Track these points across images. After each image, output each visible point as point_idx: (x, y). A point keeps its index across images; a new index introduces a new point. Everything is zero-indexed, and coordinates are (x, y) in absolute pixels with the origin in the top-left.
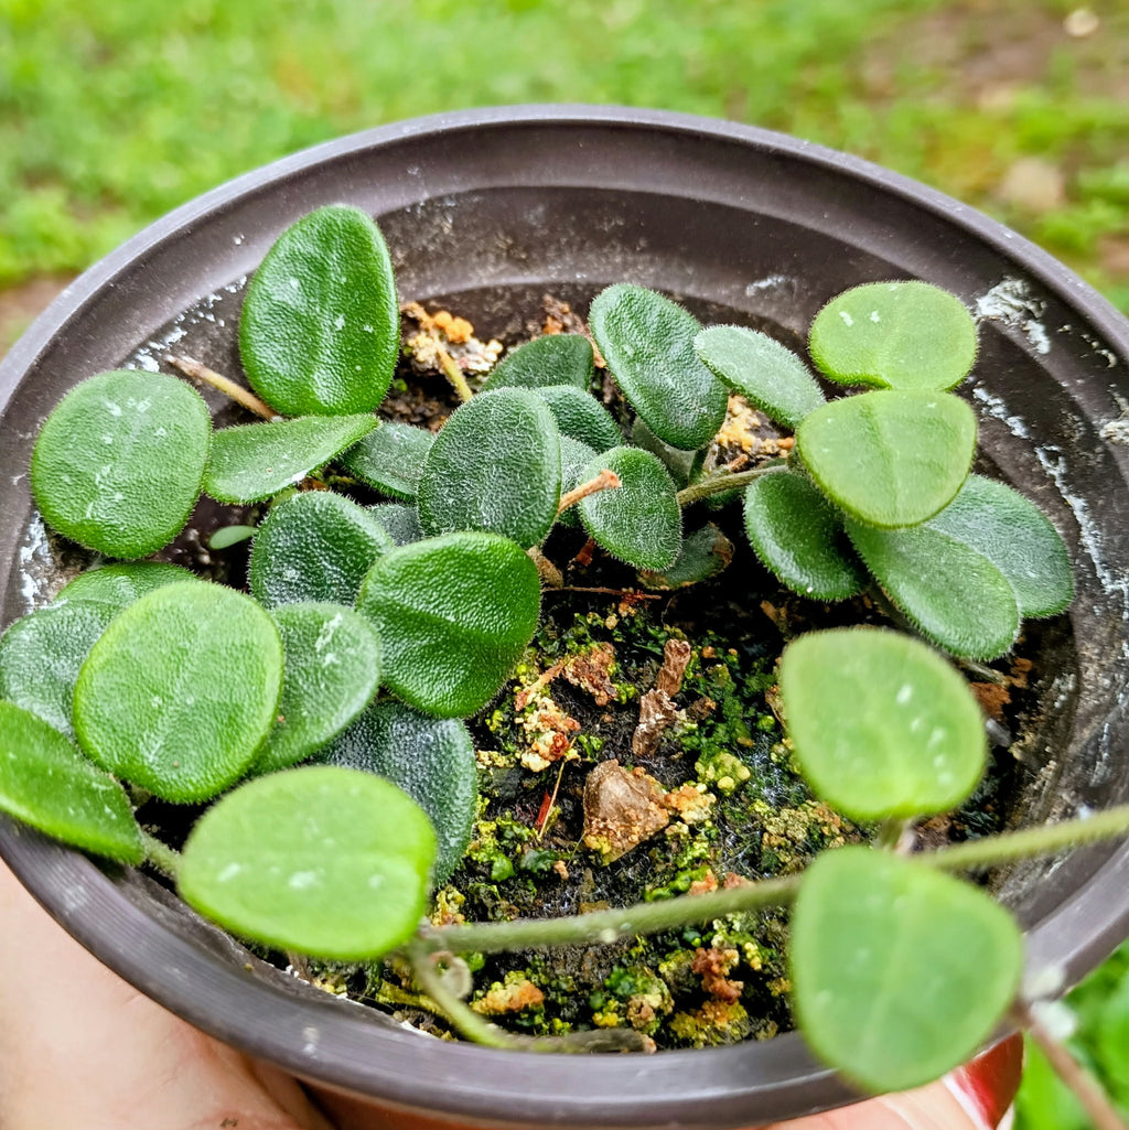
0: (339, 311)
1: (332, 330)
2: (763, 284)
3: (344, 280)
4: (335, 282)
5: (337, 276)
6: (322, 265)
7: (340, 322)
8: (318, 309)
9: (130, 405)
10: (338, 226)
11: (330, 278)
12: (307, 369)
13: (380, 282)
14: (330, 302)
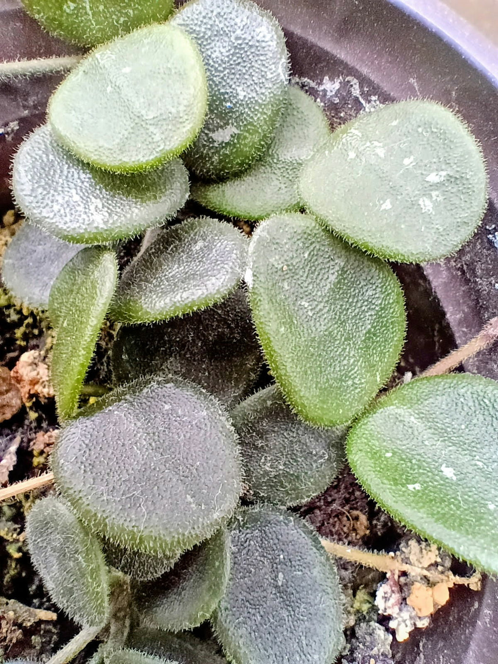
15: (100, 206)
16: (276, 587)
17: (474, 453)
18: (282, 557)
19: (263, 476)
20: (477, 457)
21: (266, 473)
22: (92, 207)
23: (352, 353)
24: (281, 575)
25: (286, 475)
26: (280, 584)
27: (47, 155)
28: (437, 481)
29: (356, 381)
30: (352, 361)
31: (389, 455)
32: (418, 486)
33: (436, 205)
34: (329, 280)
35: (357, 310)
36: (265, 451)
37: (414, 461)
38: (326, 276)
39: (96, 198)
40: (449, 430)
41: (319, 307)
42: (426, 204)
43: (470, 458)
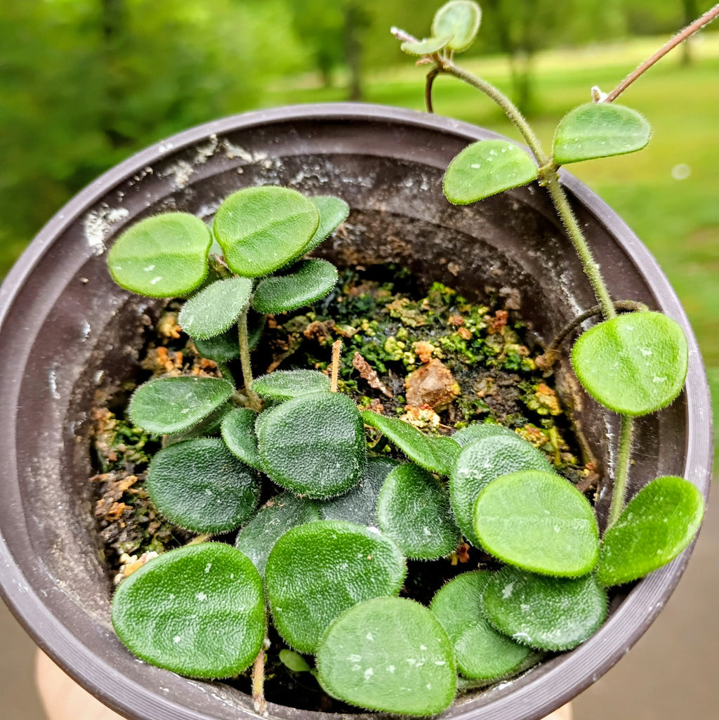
0: (193, 598)
1: (207, 603)
2: (54, 386)
3: (172, 596)
4: (174, 604)
5: (168, 604)
6: (161, 617)
7: (201, 596)
8: (194, 616)
9: (359, 667)
10: (131, 607)
11: (171, 609)
12: (237, 618)
13: (177, 560)
14: (188, 606)
15: (476, 477)
16: (206, 487)
17: (201, 620)
18: (219, 501)
19: (269, 518)
20: (197, 619)
21: (269, 519)
22: (476, 471)
23: (302, 591)
24: (210, 493)
25: (260, 533)
26: (206, 490)
27: (524, 462)
28: (202, 585)
29: (285, 588)
30: (298, 589)
31: (232, 576)
32: (207, 570)
33: (351, 665)
34: (351, 591)
35: (326, 609)
36: (283, 523)
37: (219, 585)
38: (355, 590)
39: (483, 477)
40: (221, 623)
41: (339, 576)
42: (354, 658)
43: (201, 614)
